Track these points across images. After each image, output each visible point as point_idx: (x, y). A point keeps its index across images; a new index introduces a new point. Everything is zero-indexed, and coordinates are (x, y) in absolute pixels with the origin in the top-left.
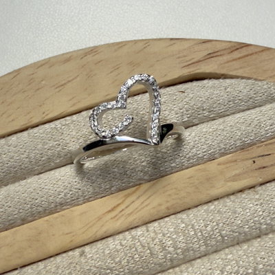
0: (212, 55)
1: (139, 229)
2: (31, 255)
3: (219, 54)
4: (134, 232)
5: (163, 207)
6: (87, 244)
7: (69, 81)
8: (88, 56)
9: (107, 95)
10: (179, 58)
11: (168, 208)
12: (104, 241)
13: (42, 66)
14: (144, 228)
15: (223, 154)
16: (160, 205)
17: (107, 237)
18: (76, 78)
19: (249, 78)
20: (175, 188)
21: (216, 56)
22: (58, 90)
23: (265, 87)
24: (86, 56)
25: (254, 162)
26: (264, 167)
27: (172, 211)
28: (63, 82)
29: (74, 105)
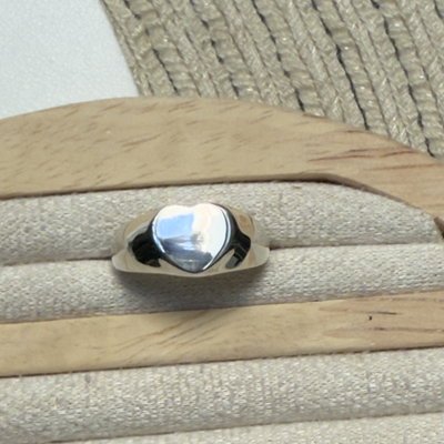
0: (356, 154)
1: (190, 367)
2: (41, 363)
3: (366, 153)
4: (182, 369)
5: (230, 347)
6: (117, 369)
7: (144, 141)
8: (180, 110)
9: (193, 174)
10: (308, 145)
11: (236, 350)
12: (140, 370)
13: (111, 107)
14: (198, 367)
15: (331, 297)
16: (226, 342)
17: (146, 367)
18: (155, 138)
19: (398, 200)
20: (254, 326)
21: (361, 156)
22: (125, 149)
23: (418, 218)
24: (176, 109)
25: (371, 318)
26: (382, 329)
27: (240, 355)
28: (135, 140)
29: (143, 176)
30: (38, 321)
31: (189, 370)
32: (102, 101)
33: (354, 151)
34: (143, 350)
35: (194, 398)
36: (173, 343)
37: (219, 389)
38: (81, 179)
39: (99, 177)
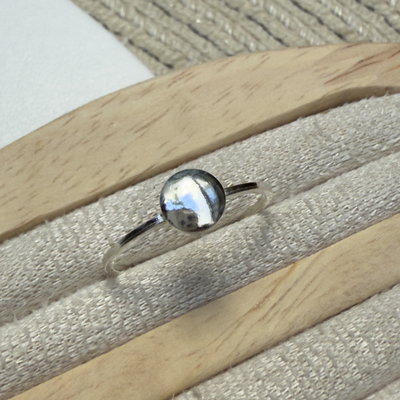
30: (110, 350)
31: (307, 337)
32: (96, 101)
33: (362, 61)
34: (246, 334)
35: (330, 364)
36: (276, 313)
37: (353, 344)
38: (104, 179)
39: (122, 170)
